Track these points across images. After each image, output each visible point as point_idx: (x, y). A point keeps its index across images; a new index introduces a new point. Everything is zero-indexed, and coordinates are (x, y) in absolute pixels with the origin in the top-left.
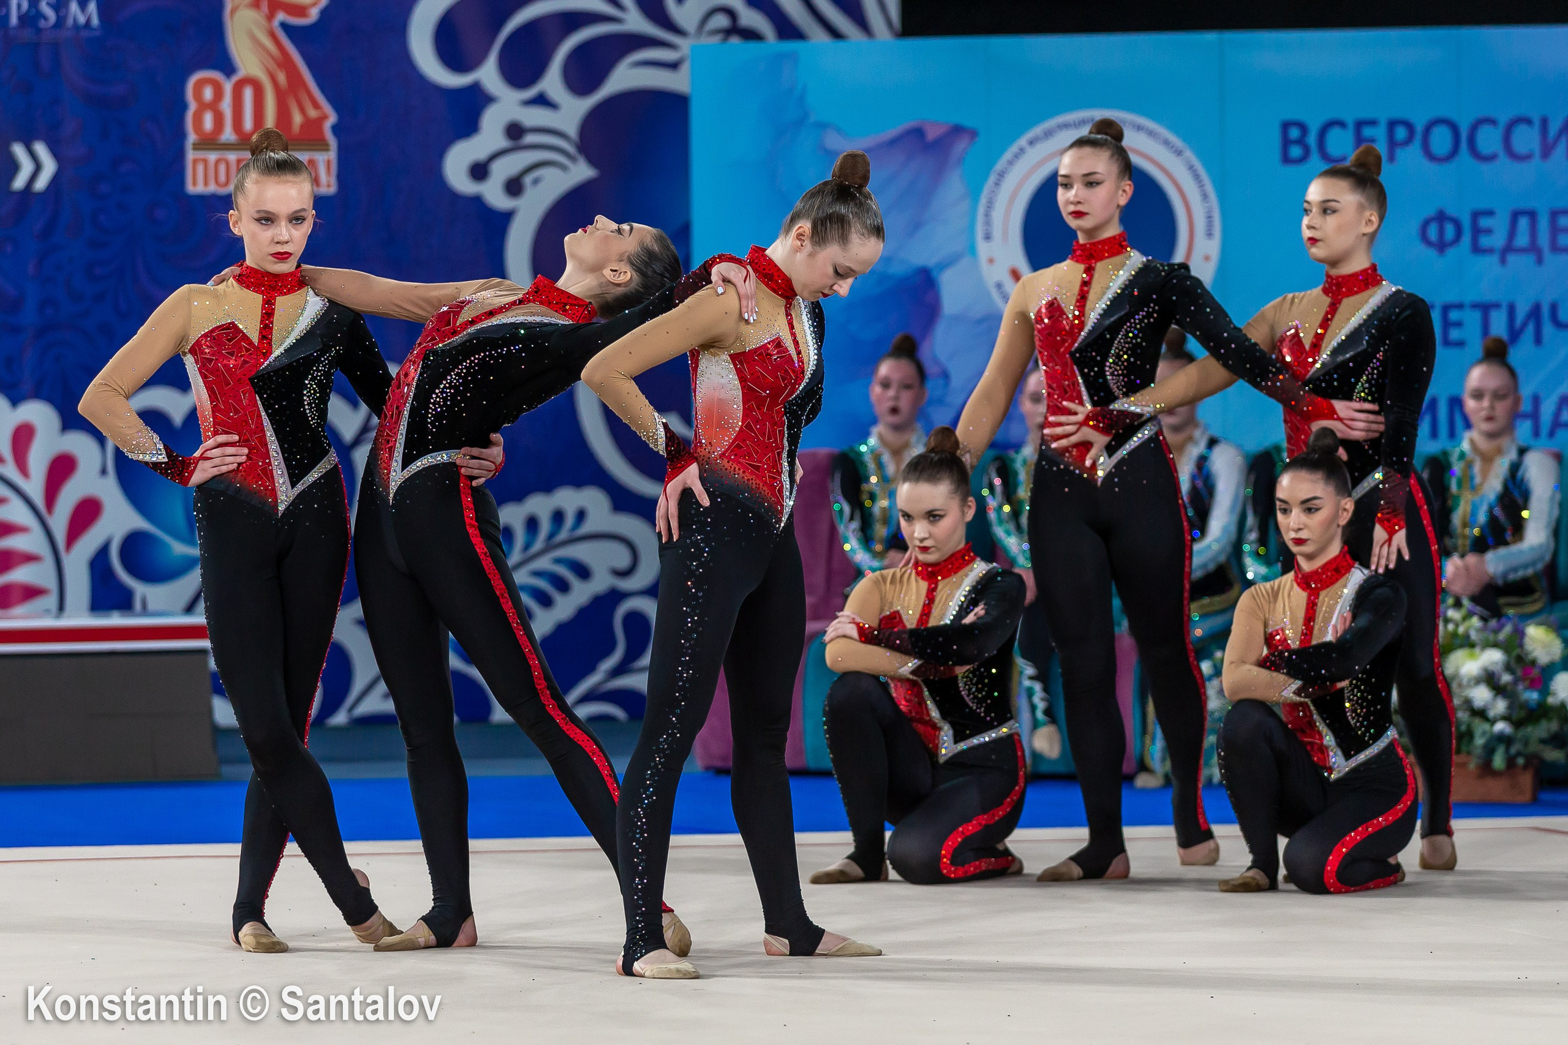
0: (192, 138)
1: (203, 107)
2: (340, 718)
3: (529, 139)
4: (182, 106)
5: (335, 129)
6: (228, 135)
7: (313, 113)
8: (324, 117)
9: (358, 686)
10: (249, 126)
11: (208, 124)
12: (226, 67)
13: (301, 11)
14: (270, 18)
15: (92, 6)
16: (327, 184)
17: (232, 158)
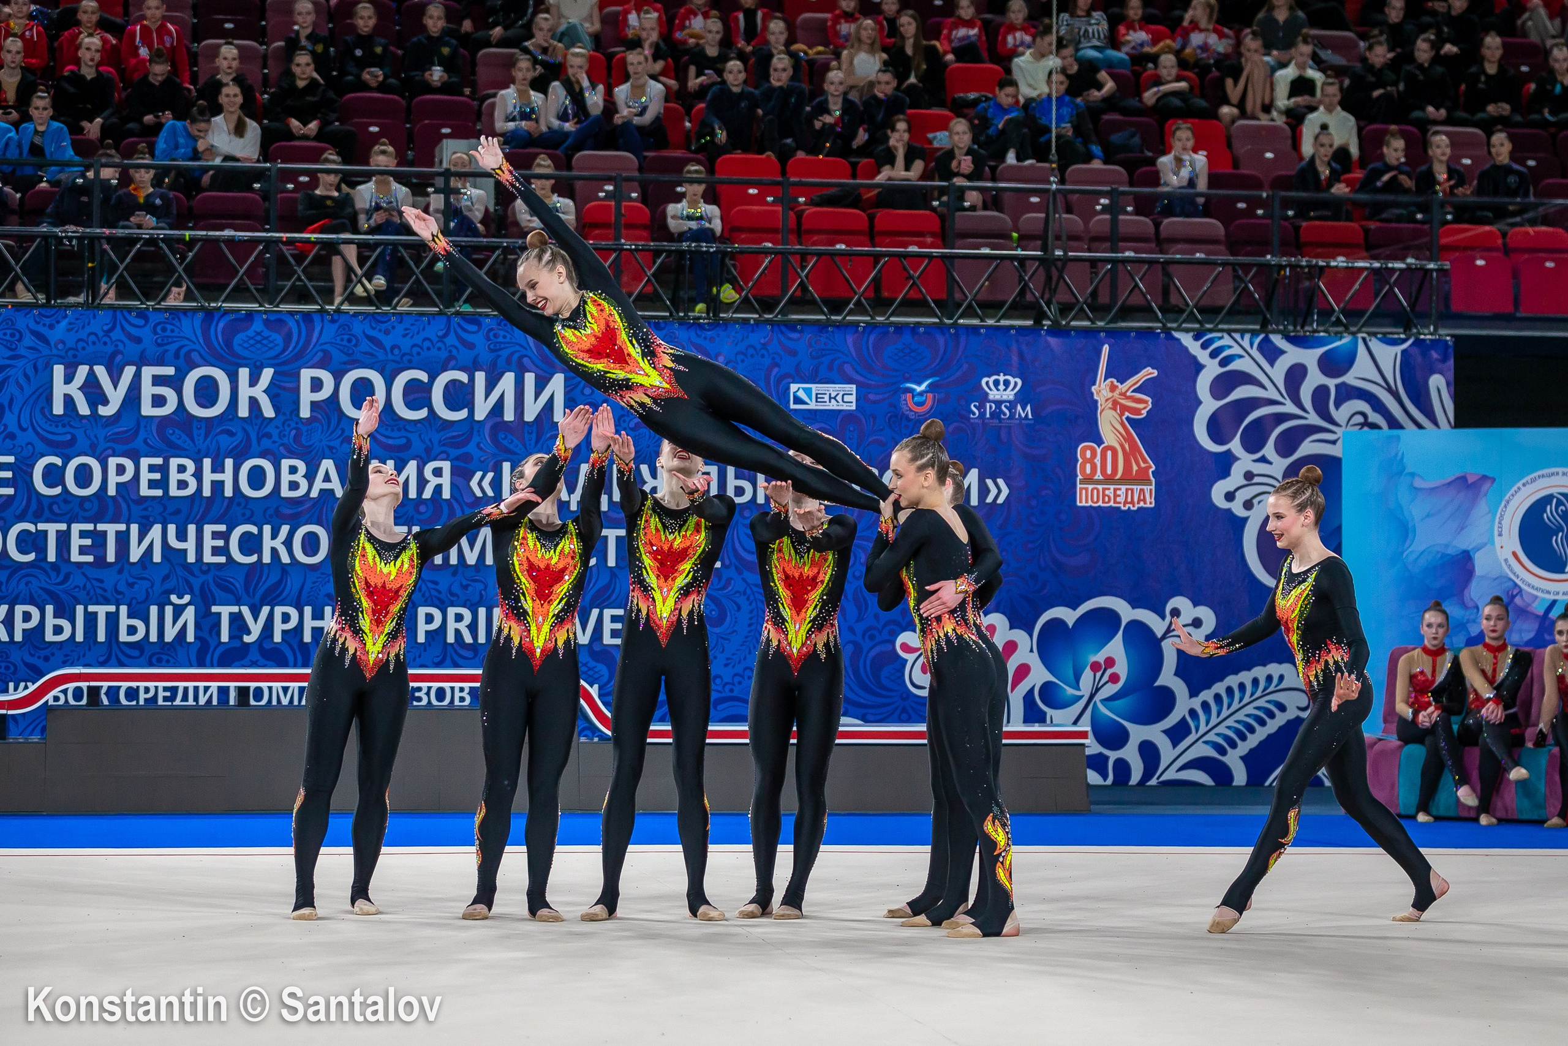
0: (1080, 477)
1: (1085, 461)
2: (1153, 782)
3: (1256, 480)
4: (1074, 461)
6: (1099, 476)
7: (1143, 465)
8: (1149, 467)
9: (1163, 766)
10: (1109, 471)
11: (1088, 470)
12: (1099, 441)
13: (1137, 411)
14: (1121, 415)
15: (1028, 408)
16: (1150, 502)
17: (1100, 487)
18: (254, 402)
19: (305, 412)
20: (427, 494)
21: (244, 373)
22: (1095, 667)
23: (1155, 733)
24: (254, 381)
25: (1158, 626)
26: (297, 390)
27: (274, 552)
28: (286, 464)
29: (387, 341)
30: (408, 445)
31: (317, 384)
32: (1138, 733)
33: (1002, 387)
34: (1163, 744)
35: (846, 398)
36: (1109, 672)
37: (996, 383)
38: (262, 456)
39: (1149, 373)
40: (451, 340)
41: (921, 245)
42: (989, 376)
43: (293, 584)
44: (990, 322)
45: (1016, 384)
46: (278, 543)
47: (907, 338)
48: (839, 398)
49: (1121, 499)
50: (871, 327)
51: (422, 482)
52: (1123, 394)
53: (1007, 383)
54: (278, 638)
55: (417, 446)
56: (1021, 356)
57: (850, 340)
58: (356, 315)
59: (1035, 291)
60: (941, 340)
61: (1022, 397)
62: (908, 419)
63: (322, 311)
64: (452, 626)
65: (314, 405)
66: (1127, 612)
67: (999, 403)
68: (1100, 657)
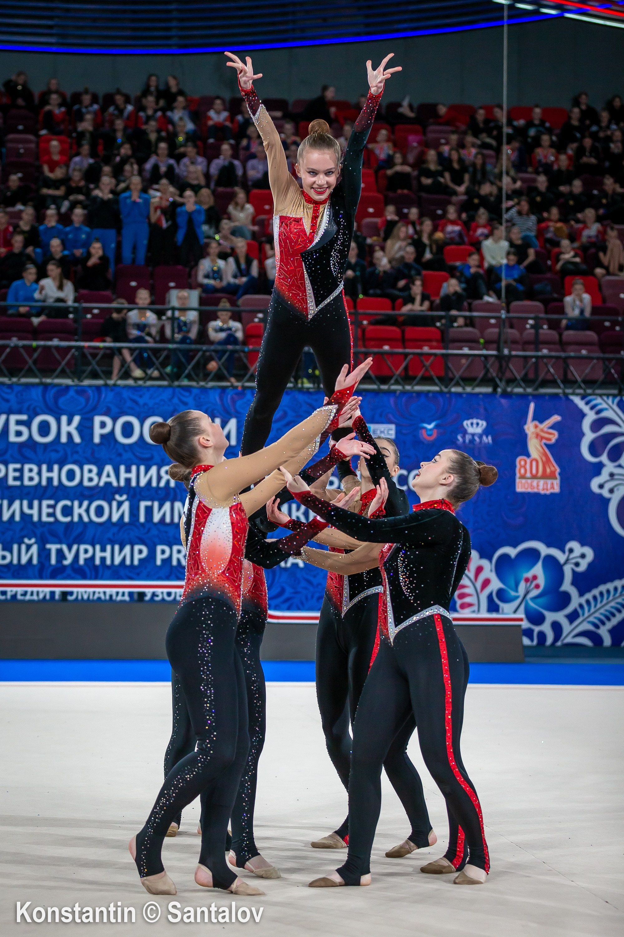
0: (518, 475)
1: (521, 466)
2: (559, 644)
3: (616, 477)
4: (515, 466)
5: (560, 474)
6: (528, 475)
7: (553, 469)
8: (556, 470)
9: (564, 634)
10: (534, 471)
11: (523, 471)
12: (528, 455)
13: (550, 440)
14: (541, 441)
15: (490, 438)
16: (557, 489)
17: (529, 481)
18: (69, 435)
19: (97, 440)
20: (162, 484)
21: (64, 419)
22: (527, 580)
23: (560, 617)
24: (69, 423)
25: (561, 557)
26: (92, 428)
27: (80, 516)
28: (86, 467)
29: (141, 401)
30: (151, 458)
31: (103, 425)
32: (550, 617)
33: (475, 426)
34: (564, 622)
35: (390, 432)
36: (534, 583)
37: (472, 424)
38: (74, 462)
39: (556, 418)
40: (176, 400)
41: (431, 348)
42: (468, 419)
43: (90, 533)
44: (469, 389)
45: (482, 425)
46: (82, 511)
47: (423, 400)
48: (386, 432)
49: (541, 487)
50: (404, 393)
51: (159, 478)
52: (542, 430)
53: (478, 424)
54: (81, 562)
55: (157, 458)
56: (486, 409)
57: (392, 400)
58: (125, 387)
59: (493, 373)
60: (441, 400)
61: (486, 432)
62: (423, 443)
63: (106, 385)
64: (175, 556)
65: (102, 436)
66: (544, 550)
67: (473, 435)
68: (529, 575)
